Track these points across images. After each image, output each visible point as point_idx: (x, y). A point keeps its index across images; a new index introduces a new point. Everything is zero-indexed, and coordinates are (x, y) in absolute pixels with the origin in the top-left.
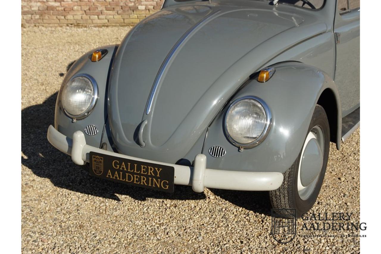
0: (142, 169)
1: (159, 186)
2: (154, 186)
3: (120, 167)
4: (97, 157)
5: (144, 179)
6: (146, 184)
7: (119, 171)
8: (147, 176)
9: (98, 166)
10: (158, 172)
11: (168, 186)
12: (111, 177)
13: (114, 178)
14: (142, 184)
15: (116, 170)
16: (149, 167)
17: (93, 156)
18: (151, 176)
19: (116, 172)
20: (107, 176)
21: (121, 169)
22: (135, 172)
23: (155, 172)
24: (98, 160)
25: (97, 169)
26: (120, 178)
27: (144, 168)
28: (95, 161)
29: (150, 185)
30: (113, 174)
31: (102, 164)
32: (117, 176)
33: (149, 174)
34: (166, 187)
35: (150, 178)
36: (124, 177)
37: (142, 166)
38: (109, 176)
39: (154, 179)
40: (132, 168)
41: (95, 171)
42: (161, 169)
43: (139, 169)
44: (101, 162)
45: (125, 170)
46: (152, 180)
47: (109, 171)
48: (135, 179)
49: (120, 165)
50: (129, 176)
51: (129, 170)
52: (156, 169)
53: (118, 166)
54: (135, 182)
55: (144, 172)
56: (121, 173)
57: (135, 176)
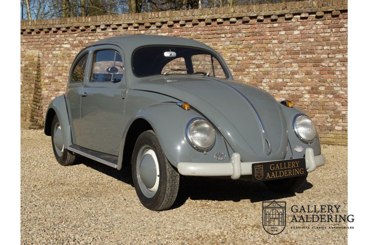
0: (289, 165)
1: (298, 173)
2: (296, 174)
3: (275, 168)
4: (258, 166)
5: (290, 171)
6: (291, 175)
7: (274, 171)
8: (292, 169)
9: (259, 173)
10: (297, 164)
11: (303, 172)
12: (270, 178)
13: (272, 177)
14: (289, 175)
15: (272, 171)
16: (292, 162)
17: (255, 166)
18: (294, 168)
19: (273, 173)
20: (267, 178)
21: (276, 169)
22: (285, 168)
23: (296, 165)
24: (259, 168)
25: (258, 175)
26: (275, 176)
27: (290, 164)
28: (257, 170)
29: (294, 174)
30: (271, 175)
31: (262, 171)
32: (274, 175)
33: (293, 167)
34: (302, 173)
35: (293, 170)
36: (278, 174)
37: (289, 163)
38: (268, 177)
39: (296, 170)
40: (283, 166)
41: (257, 177)
42: (298, 162)
43: (287, 165)
44: (261, 169)
45: (279, 169)
46: (295, 170)
47: (268, 174)
48: (285, 173)
49: (275, 166)
50: (282, 173)
51: (281, 169)
52: (296, 162)
53: (274, 168)
54: (285, 176)
55: (290, 167)
56: (276, 172)
57: (285, 171)
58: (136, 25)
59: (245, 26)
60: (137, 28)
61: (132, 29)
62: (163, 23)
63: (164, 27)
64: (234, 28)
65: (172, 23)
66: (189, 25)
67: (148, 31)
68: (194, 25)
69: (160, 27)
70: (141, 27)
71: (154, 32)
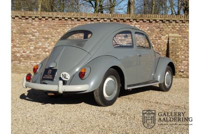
58: (21, 17)
59: (78, 22)
60: (21, 18)
61: (18, 19)
62: (36, 17)
63: (37, 19)
64: (73, 23)
65: (41, 18)
66: (50, 19)
67: (27, 21)
68: (53, 19)
69: (34, 19)
70: (23, 19)
71: (30, 21)
